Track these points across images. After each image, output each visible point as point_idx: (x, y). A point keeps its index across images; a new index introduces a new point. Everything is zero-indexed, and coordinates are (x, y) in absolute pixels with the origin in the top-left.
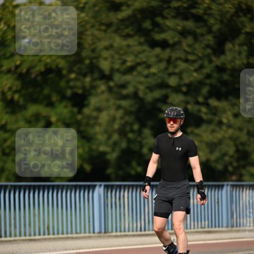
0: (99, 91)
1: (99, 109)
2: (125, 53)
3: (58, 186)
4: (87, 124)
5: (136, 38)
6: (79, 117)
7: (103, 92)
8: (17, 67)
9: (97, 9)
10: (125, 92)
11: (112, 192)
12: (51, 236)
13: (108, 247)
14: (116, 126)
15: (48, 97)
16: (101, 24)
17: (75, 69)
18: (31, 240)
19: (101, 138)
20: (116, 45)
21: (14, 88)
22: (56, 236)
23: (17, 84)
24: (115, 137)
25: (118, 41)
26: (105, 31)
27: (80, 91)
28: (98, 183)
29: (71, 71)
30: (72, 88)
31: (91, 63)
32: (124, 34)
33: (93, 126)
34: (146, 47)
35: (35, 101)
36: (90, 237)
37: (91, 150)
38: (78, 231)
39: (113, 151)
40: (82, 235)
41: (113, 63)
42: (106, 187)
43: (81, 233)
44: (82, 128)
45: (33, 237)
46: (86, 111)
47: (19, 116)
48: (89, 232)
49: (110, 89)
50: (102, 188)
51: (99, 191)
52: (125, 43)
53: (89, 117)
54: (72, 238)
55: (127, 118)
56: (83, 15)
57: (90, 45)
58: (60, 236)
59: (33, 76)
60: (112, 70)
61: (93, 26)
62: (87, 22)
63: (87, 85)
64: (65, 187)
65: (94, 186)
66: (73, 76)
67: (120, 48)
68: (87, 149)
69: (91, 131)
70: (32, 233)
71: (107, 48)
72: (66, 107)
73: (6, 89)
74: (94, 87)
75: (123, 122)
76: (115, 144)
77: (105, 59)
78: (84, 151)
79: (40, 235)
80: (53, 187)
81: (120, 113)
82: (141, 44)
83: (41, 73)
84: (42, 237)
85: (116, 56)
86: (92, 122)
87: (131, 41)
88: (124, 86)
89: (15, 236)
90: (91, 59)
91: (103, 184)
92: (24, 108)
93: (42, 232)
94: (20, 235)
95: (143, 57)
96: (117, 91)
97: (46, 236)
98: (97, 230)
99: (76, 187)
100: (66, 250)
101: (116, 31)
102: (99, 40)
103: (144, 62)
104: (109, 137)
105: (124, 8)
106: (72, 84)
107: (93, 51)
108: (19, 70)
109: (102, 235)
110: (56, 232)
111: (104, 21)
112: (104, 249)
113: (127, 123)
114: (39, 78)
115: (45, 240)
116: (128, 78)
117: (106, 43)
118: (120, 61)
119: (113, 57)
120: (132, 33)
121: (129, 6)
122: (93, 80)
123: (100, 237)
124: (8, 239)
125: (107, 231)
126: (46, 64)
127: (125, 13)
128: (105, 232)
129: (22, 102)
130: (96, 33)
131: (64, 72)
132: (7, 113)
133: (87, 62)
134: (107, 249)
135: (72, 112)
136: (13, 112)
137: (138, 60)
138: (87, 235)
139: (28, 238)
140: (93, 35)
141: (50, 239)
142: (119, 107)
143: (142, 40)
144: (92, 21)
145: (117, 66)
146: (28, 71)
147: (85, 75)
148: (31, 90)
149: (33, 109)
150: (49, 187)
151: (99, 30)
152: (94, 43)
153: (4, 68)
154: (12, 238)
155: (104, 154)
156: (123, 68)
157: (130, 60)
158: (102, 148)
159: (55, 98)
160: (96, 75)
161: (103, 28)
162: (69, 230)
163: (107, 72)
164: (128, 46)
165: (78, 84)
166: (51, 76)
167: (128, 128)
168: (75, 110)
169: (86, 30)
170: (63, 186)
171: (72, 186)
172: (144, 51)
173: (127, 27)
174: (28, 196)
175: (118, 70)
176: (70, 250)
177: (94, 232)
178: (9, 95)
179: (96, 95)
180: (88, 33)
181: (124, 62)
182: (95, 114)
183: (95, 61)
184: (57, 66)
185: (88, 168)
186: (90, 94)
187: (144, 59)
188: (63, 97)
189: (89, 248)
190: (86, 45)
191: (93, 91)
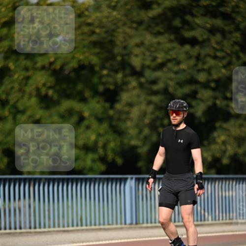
0: (130, 86)
1: (130, 105)
2: (156, 50)
3: (91, 179)
4: (119, 119)
5: (166, 35)
6: (111, 112)
7: (134, 88)
8: (51, 64)
9: (128, 7)
10: (155, 88)
11: (143, 184)
12: (84, 227)
13: (139, 238)
14: (147, 121)
15: (81, 93)
16: (133, 22)
17: (108, 65)
18: (64, 231)
19: (133, 132)
20: (146, 42)
21: (49, 84)
22: (88, 227)
23: (51, 81)
24: (146, 131)
25: (149, 39)
26: (136, 29)
27: (112, 87)
28: (129, 176)
29: (103, 67)
30: (104, 84)
31: (123, 60)
32: (155, 31)
33: (125, 121)
34: (175, 45)
35: (68, 97)
36: (122, 229)
37: (122, 144)
38: (110, 222)
39: (144, 144)
40: (114, 226)
41: (144, 59)
42: (138, 180)
43: (113, 224)
44: (114, 123)
45: (66, 229)
46: (118, 106)
47: (53, 111)
48: (121, 224)
49: (141, 85)
50: (134, 181)
51: (131, 183)
52: (155, 40)
53: (120, 112)
54: (105, 229)
55: (157, 113)
56: (115, 13)
57: (122, 43)
58: (93, 227)
59: (66, 72)
60: (143, 67)
61: (124, 24)
62: (119, 20)
63: (119, 81)
64: (98, 180)
65: (126, 179)
66: (105, 72)
67: (151, 45)
68: (118, 143)
69: (123, 126)
71: (138, 46)
72: (98, 102)
73: (40, 85)
74: (125, 83)
75: (153, 116)
76: (146, 138)
77: (137, 56)
78: (116, 145)
79: (73, 226)
80: (86, 180)
81: (150, 108)
82: (171, 41)
83: (75, 70)
84: (75, 228)
85: (147, 53)
86: (124, 117)
87: (161, 39)
88: (154, 82)
89: (49, 227)
90: (123, 56)
91: (134, 176)
92: (58, 103)
93: (75, 224)
94: (54, 227)
95: (173, 54)
96: (148, 87)
97: (79, 228)
98: (128, 221)
99: (108, 180)
100: (99, 241)
101: (147, 29)
102: (130, 37)
103: (175, 59)
104: (140, 132)
105: (155, 6)
106: (104, 80)
107: (125, 48)
108: (53, 67)
109: (133, 226)
110: (88, 223)
111: (135, 19)
112: (135, 240)
113: (157, 118)
114: (72, 75)
115: (78, 231)
116: (158, 74)
117: (137, 40)
118: (151, 58)
119: (144, 54)
120: (162, 30)
121: (159, 4)
122: (125, 76)
123: (131, 228)
124: (42, 230)
125: (138, 222)
126: (79, 61)
127: (156, 11)
128: (136, 224)
129: (55, 97)
130: (128, 30)
131: (97, 69)
132: (41, 108)
133: (119, 58)
134: (138, 240)
135: (104, 108)
136: (47, 108)
137: (169, 57)
138: (119, 226)
139: (61, 229)
140: (125, 33)
141: (83, 230)
142: (149, 103)
143: (172, 37)
144: (124, 18)
145: (147, 63)
146: (62, 68)
147: (117, 72)
148: (64, 86)
149: (66, 104)
150: (81, 179)
151: (130, 27)
152: (125, 41)
153: (39, 65)
154: (47, 230)
155: (135, 148)
156: (154, 64)
157: (161, 57)
158: (133, 142)
159: (87, 94)
160: (128, 71)
161: (135, 25)
162: (102, 222)
163: (138, 69)
164: (159, 43)
165: (111, 80)
166: (84, 72)
167: (158, 123)
168: (107, 105)
169: (118, 28)
170: (96, 179)
171: (105, 178)
172: (174, 48)
173: (157, 25)
174: (61, 189)
175: (149, 67)
176: (102, 241)
177: (125, 224)
178: (43, 91)
179: (128, 91)
180: (120, 30)
181: (155, 59)
182: (126, 109)
183: (126, 58)
184: (90, 63)
185: (119, 161)
186: (122, 90)
187: (174, 56)
188: (96, 93)
189: (121, 239)
190: (118, 43)
191: (125, 87)
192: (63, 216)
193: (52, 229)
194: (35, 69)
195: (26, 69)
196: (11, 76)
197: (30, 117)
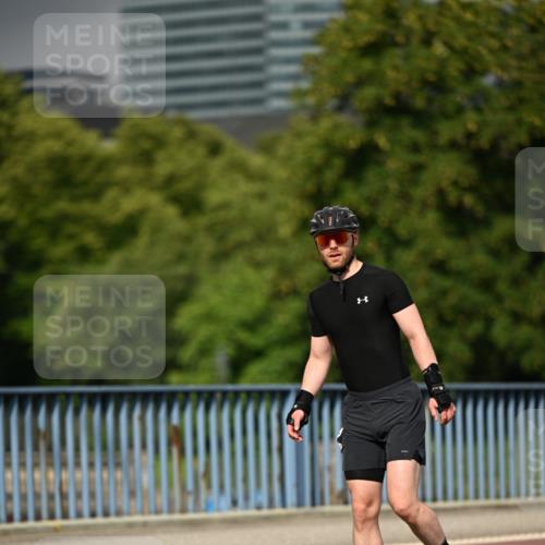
8: (470, 136)
18: (499, 508)
21: (465, 182)
23: (471, 173)
45: (503, 501)
47: (475, 240)
59: (504, 155)
70: (503, 493)
73: (445, 184)
84: (522, 500)
89: (466, 497)
92: (485, 223)
94: (477, 497)
108: (473, 143)
126: (533, 129)
129: (480, 210)
132: (450, 235)
136: (462, 233)
146: (495, 145)
148: (499, 185)
153: (444, 138)
154: (460, 503)
178: (452, 197)
192: (497, 474)
193: (471, 503)
194: (434, 147)
195: (415, 148)
196: (380, 163)
197: (424, 254)
